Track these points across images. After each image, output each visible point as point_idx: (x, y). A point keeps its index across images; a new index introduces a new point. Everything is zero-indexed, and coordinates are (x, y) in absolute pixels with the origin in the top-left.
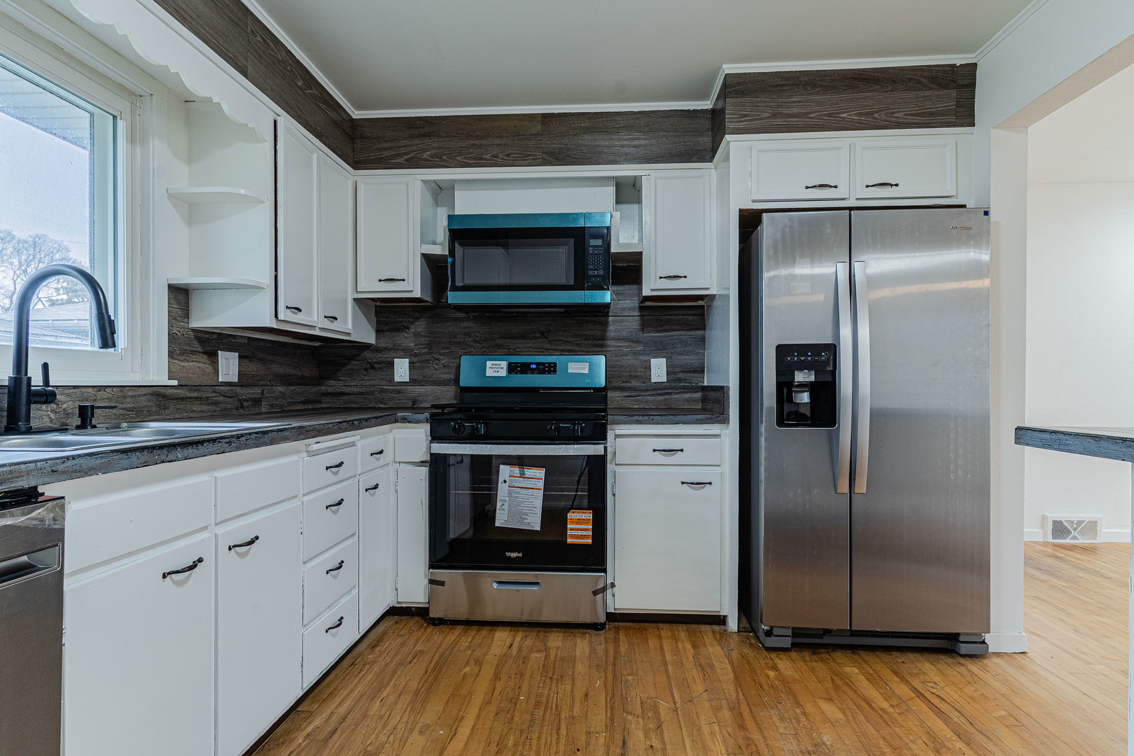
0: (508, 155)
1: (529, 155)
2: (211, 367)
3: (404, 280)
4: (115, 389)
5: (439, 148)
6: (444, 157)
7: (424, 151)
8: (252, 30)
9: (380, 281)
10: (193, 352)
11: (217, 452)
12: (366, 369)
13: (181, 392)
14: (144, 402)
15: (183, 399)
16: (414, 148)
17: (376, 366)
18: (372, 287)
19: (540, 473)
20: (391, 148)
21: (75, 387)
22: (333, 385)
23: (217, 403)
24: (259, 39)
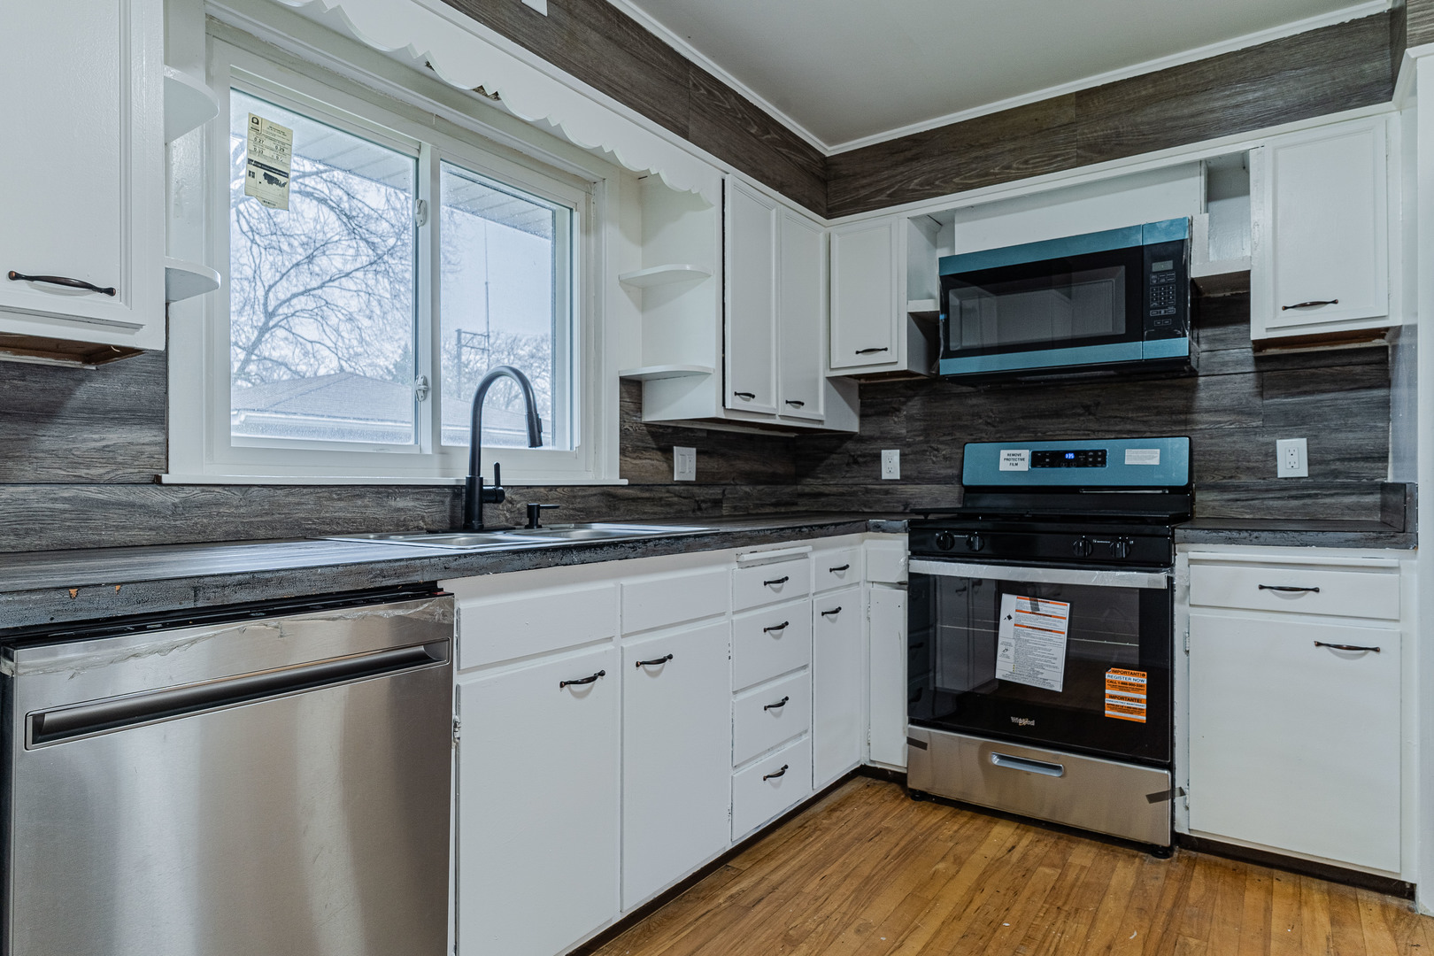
0: (1026, 162)
1: (1057, 156)
2: (665, 465)
3: (886, 349)
4: (566, 489)
5: (930, 172)
6: (937, 183)
7: (910, 179)
8: (694, 85)
9: (857, 353)
10: (646, 449)
11: (620, 557)
12: (848, 464)
13: (630, 492)
14: (593, 502)
15: (635, 500)
16: (899, 178)
17: (861, 460)
18: (849, 361)
19: (1063, 609)
20: (870, 185)
21: (528, 487)
22: (810, 485)
23: (670, 505)
24: (703, 91)
